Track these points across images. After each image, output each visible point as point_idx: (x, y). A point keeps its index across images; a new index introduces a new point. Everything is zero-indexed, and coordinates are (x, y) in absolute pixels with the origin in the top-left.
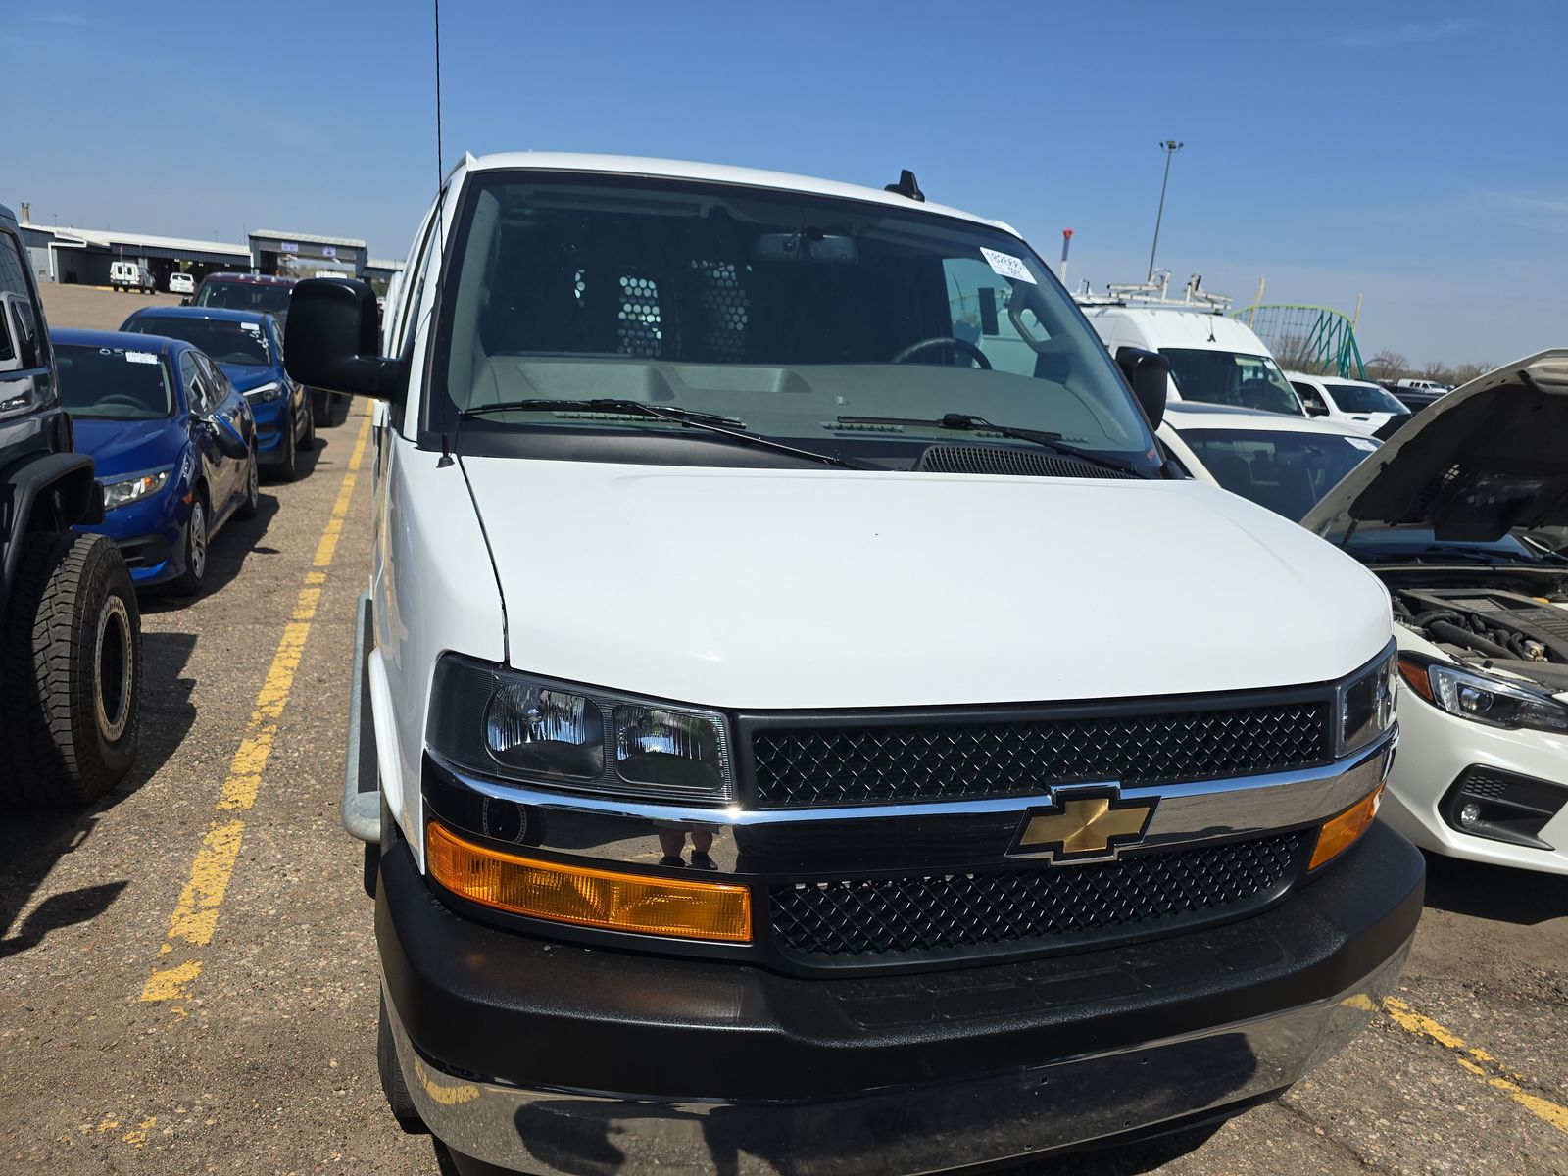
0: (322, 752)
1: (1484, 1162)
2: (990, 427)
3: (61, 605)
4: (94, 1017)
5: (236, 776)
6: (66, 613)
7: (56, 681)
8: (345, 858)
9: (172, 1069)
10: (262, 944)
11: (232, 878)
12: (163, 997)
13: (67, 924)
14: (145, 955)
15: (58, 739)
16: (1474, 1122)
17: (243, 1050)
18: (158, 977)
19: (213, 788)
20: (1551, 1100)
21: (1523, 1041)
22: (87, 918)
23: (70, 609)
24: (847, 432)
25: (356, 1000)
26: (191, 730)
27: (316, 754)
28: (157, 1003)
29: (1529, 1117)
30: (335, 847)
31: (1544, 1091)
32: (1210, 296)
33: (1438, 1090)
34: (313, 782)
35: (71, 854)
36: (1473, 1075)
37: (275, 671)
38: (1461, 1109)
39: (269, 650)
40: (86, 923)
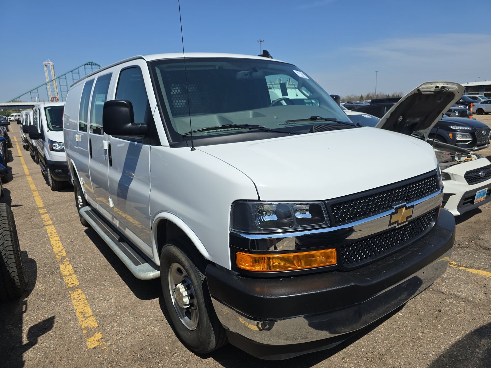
0: (90, 263)
1: (470, 286)
2: (322, 119)
3: (4, 228)
4: (76, 358)
5: (66, 276)
6: (6, 231)
7: (9, 255)
8: (124, 291)
9: (115, 365)
10: (116, 322)
11: (90, 306)
12: (96, 345)
13: (43, 334)
14: (79, 336)
15: (12, 275)
16: (462, 278)
17: (134, 353)
18: (89, 341)
19: (61, 281)
20: (474, 269)
21: (460, 257)
22: (49, 330)
23: (8, 229)
24: (289, 125)
25: (160, 329)
26: (37, 266)
27: (89, 264)
28: (95, 348)
29: (472, 274)
30: (118, 288)
31: (471, 267)
32: (293, 84)
33: (450, 273)
34: (94, 272)
35: (26, 313)
36: (455, 268)
37: (53, 242)
38: (458, 276)
39: (45, 236)
40: (50, 332)
